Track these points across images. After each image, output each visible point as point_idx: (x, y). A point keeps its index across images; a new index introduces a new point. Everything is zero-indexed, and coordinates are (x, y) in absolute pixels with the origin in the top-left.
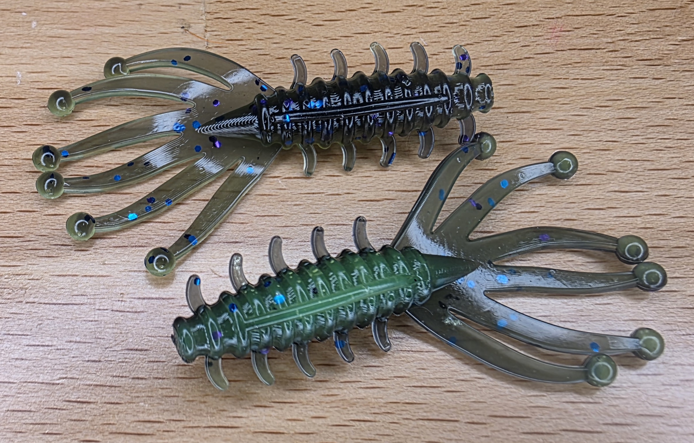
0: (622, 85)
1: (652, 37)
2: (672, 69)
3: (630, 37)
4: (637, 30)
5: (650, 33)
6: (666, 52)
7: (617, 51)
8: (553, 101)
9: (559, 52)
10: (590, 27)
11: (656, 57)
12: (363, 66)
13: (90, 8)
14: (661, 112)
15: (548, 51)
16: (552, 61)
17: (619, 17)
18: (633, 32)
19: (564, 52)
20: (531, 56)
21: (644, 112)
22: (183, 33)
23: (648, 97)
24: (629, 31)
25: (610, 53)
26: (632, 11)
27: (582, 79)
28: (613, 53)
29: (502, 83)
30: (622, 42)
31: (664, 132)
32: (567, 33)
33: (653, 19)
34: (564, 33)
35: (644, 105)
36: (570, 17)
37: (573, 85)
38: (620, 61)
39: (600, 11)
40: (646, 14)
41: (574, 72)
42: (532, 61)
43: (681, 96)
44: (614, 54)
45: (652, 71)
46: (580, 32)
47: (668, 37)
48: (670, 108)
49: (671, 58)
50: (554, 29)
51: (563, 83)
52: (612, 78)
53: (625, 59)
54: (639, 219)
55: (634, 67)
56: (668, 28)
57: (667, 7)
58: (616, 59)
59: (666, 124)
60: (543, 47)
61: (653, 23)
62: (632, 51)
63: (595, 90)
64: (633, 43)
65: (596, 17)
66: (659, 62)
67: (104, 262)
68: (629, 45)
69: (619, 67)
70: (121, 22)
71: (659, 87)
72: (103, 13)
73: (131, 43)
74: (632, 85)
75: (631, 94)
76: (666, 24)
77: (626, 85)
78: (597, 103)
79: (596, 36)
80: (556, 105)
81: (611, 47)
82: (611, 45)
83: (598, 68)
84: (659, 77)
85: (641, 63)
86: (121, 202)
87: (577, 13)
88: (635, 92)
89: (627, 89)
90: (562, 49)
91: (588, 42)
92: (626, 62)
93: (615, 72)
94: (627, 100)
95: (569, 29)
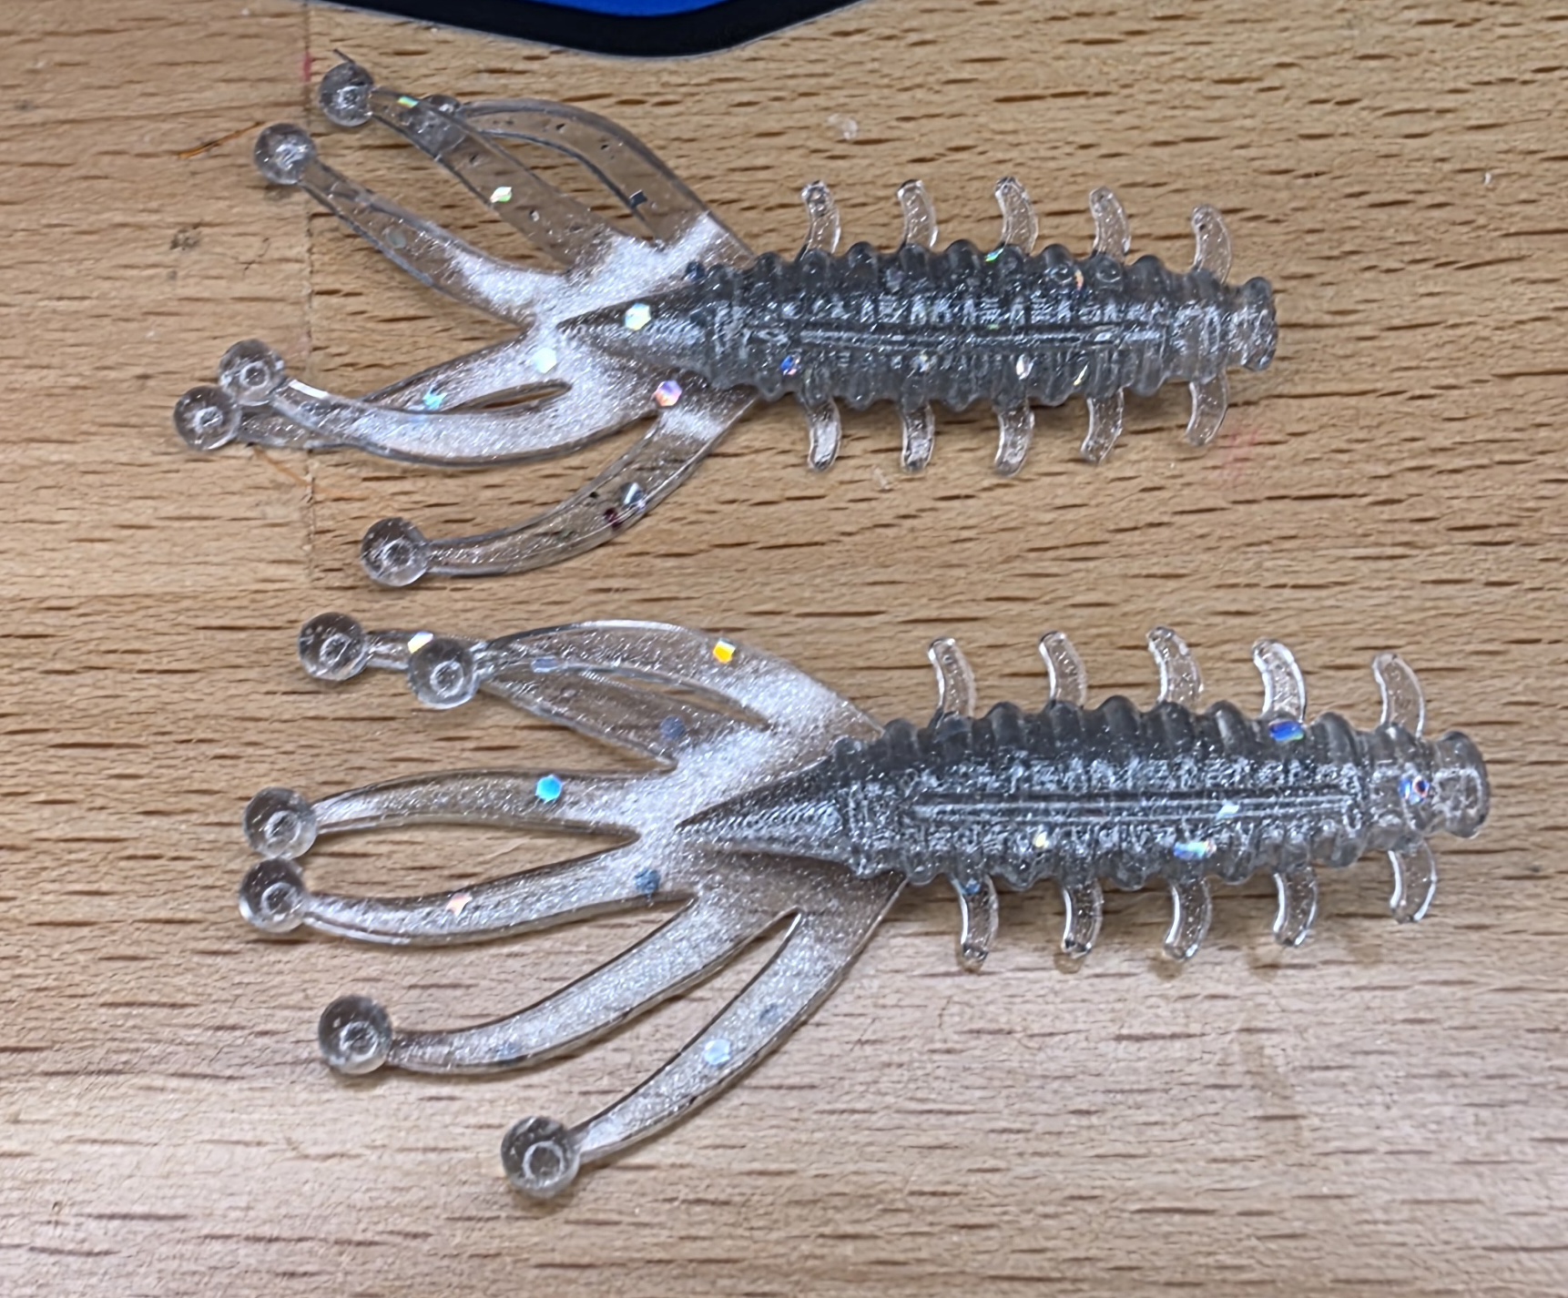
0: (1400, 603)
1: (1498, 458)
2: (1540, 555)
3: (1440, 461)
4: (1458, 439)
5: (1493, 446)
6: (1531, 504)
7: (1399, 501)
8: (1212, 652)
9: (1241, 508)
10: (1332, 431)
11: (1504, 519)
12: (717, 551)
13: (14, 390)
14: (1498, 683)
15: (1209, 503)
16: (1219, 532)
17: (1413, 398)
18: (1447, 443)
19: (1254, 507)
20: (1165, 519)
21: (1449, 682)
22: (250, 458)
23: (1464, 639)
24: (1439, 440)
25: (1378, 509)
26: (1451, 381)
27: (1295, 587)
28: (1387, 508)
29: (1079, 599)
30: (1414, 475)
31: (1500, 743)
32: (1268, 450)
33: (1507, 405)
34: (1259, 449)
35: (1454, 663)
36: (1282, 401)
37: (1270, 605)
38: (1403, 532)
39: (1365, 381)
40: (1488, 388)
41: (1274, 566)
42: (1164, 533)
43: (1554, 636)
44: (1387, 512)
45: (1488, 563)
46: (1305, 445)
47: (1541, 459)
48: (1524, 671)
49: (1541, 521)
50: (1234, 436)
51: (1243, 600)
52: (1376, 584)
53: (1417, 527)
54: (1401, 995)
55: (1438, 550)
56: (1543, 433)
57: (1549, 367)
58: (1390, 527)
59: (1505, 718)
60: (1201, 492)
61: (1504, 417)
62: (1437, 501)
63: (1326, 620)
64: (1444, 477)
65: (1353, 401)
66: (1506, 534)
67: (18, 1114)
68: (1431, 482)
69: (1399, 551)
70: (93, 429)
71: (1498, 608)
72: (47, 402)
73: (114, 491)
74: (1429, 604)
75: (1422, 629)
76: (1539, 419)
77: (1413, 603)
78: (1326, 659)
79: (1345, 457)
80: (1219, 664)
81: (1384, 489)
82: (1385, 484)
83: (1340, 552)
84: (1503, 577)
85: (1459, 537)
86: (67, 948)
87: (1300, 390)
88: (1432, 623)
89: (1416, 617)
90: (1249, 496)
91: (1324, 476)
92: (1417, 534)
93: (1385, 564)
94: (1410, 648)
95: (1277, 438)
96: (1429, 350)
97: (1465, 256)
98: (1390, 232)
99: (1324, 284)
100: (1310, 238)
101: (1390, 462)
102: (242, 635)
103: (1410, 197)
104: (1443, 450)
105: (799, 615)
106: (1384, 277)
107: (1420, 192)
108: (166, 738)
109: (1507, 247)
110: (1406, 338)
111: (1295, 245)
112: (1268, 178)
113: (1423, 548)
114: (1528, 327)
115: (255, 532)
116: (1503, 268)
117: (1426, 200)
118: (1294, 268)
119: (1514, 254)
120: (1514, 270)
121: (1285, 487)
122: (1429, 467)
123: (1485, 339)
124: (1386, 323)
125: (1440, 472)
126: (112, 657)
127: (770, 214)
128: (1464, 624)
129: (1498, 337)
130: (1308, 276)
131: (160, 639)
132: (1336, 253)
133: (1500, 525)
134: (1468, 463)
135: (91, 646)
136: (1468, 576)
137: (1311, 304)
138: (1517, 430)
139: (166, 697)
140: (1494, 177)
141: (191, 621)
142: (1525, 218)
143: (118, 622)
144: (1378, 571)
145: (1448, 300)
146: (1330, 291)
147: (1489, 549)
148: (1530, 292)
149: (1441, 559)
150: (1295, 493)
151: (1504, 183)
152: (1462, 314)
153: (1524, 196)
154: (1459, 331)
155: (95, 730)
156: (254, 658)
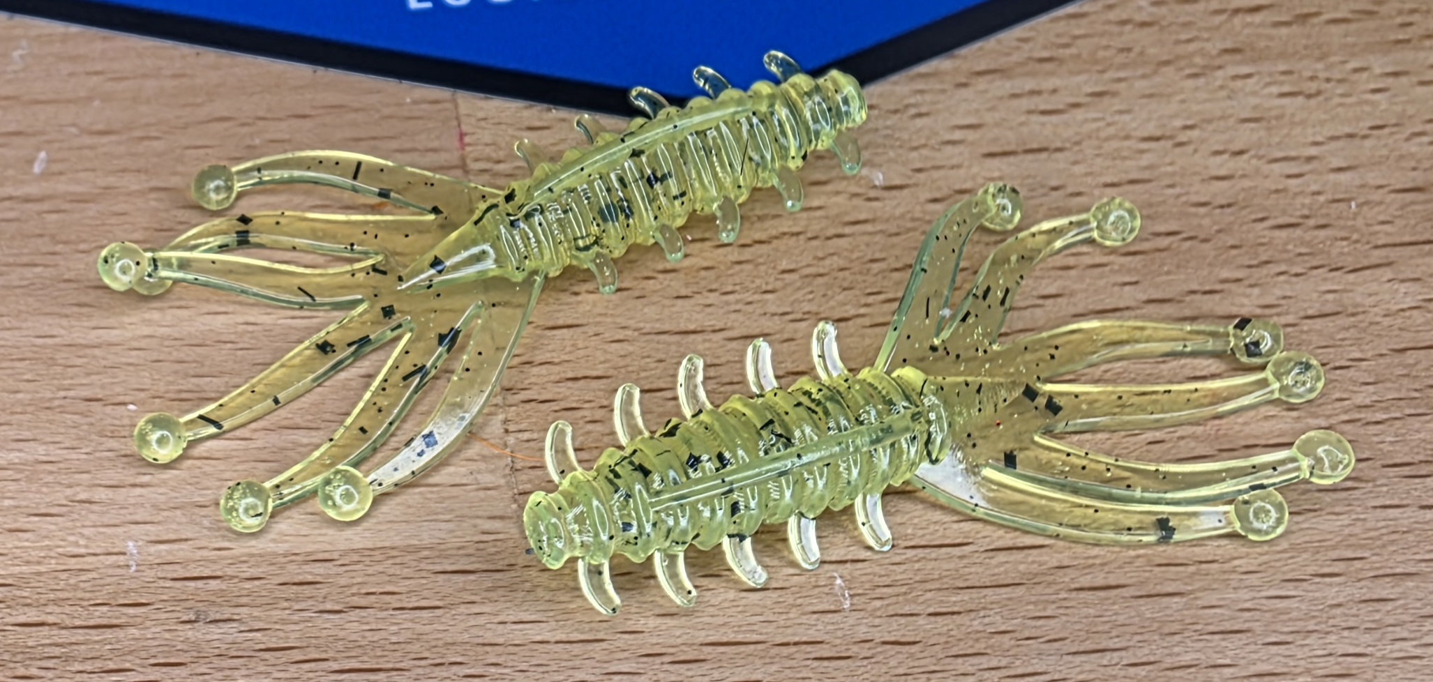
96: (1338, 332)
97: (1350, 262)
98: (1290, 247)
99: (1251, 286)
100: (1234, 252)
101: (1329, 416)
102: (472, 577)
103: (1300, 221)
104: (1366, 406)
105: (906, 548)
106: (1294, 279)
107: (1307, 217)
108: (423, 663)
109: (1377, 256)
110: (1318, 324)
111: (1224, 257)
112: (1193, 210)
113: (1367, 481)
114: (1407, 314)
115: (472, 494)
116: (1379, 272)
117: (1312, 222)
118: (1225, 274)
119: (1384, 261)
120: (1388, 273)
121: (1256, 437)
122: (1359, 420)
123: (1377, 323)
124: (1302, 314)
125: (1368, 423)
126: (372, 598)
127: (830, 242)
128: (1411, 537)
129: (1387, 322)
130: (1238, 280)
131: (407, 582)
132: (1254, 262)
133: (1421, 462)
134: (1385, 416)
135: (354, 590)
136: (1405, 502)
137: (1245, 301)
138: (1416, 390)
139: (419, 628)
140: (1357, 206)
141: (431, 567)
142: (1387, 234)
143: (370, 570)
144: (1337, 500)
145: (1345, 295)
146: (1256, 291)
147: (1417, 480)
148: (1403, 288)
149: (1385, 489)
150: (1263, 442)
151: (1365, 208)
152: (1357, 306)
153: (1382, 218)
154: (1360, 317)
155: (365, 658)
156: (485, 594)
